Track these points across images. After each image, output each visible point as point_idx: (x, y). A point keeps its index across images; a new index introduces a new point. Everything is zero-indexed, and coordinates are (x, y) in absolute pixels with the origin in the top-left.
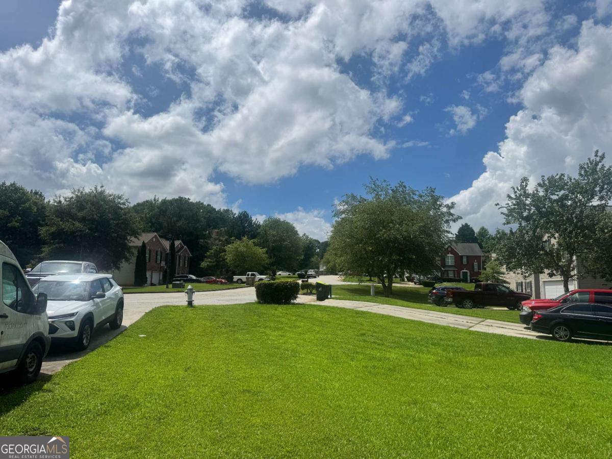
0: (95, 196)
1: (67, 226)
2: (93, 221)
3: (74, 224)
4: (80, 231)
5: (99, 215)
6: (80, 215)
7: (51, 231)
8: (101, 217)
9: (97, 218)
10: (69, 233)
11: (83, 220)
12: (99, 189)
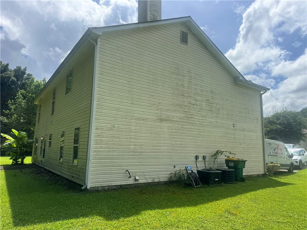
0: (283, 113)
1: (274, 127)
2: (284, 124)
3: (276, 126)
4: (279, 129)
5: (287, 121)
6: (278, 122)
7: (267, 130)
8: (287, 122)
9: (286, 123)
10: (275, 130)
11: (280, 124)
12: (285, 110)
